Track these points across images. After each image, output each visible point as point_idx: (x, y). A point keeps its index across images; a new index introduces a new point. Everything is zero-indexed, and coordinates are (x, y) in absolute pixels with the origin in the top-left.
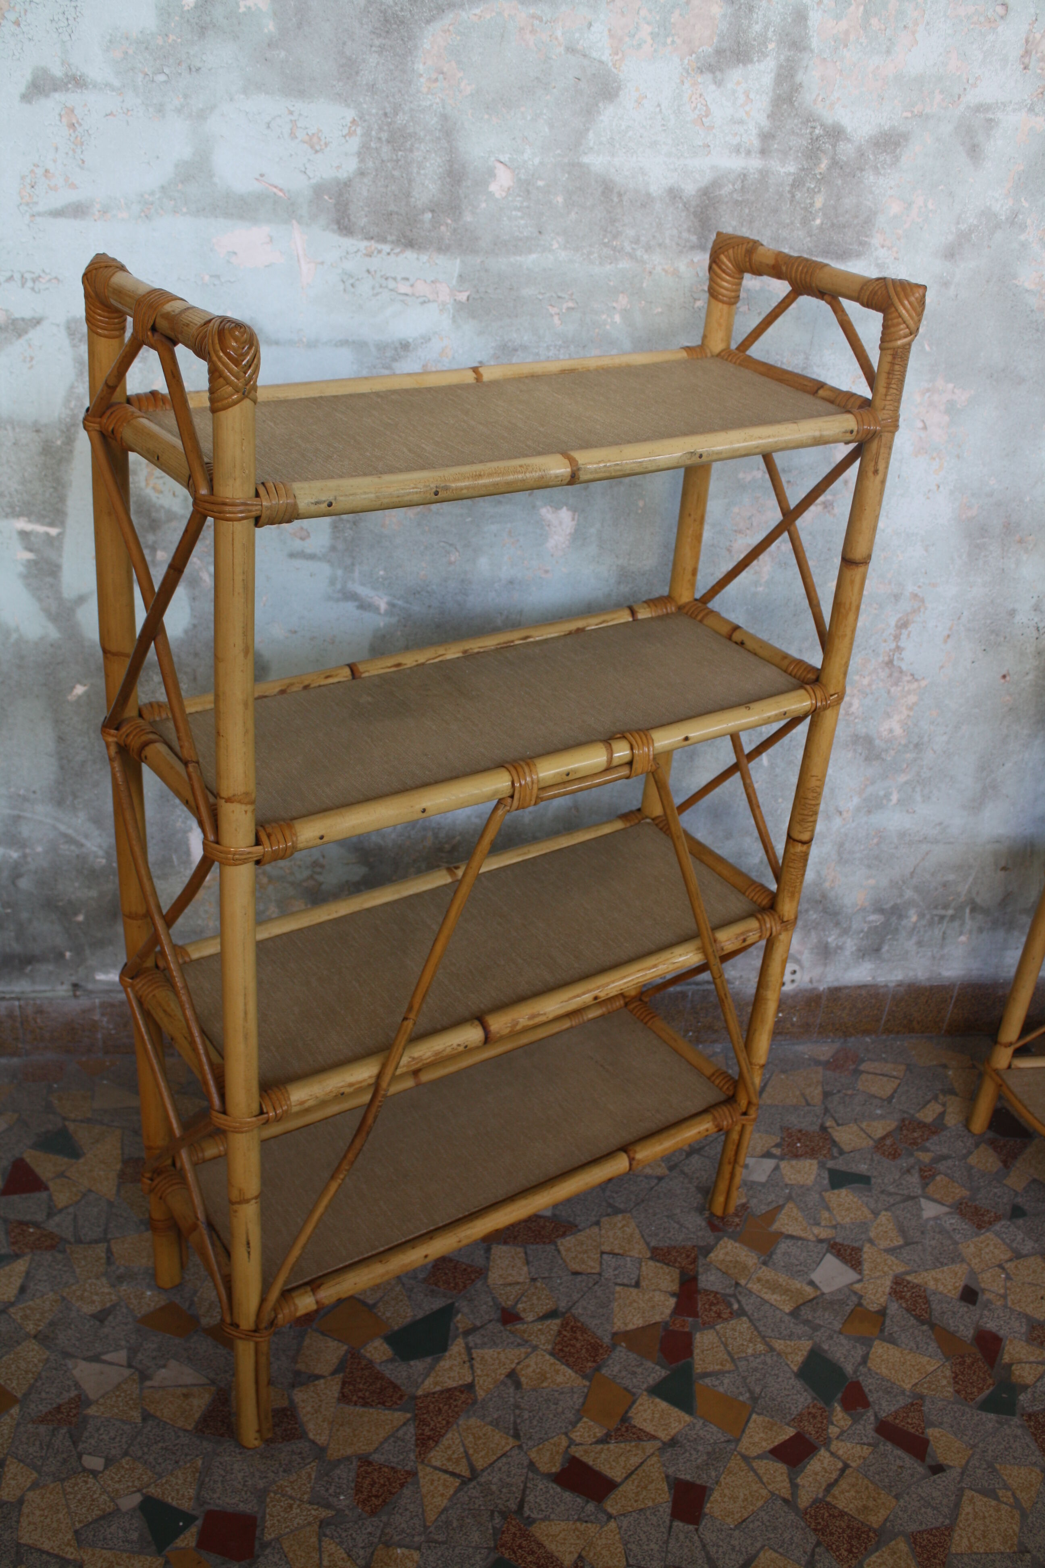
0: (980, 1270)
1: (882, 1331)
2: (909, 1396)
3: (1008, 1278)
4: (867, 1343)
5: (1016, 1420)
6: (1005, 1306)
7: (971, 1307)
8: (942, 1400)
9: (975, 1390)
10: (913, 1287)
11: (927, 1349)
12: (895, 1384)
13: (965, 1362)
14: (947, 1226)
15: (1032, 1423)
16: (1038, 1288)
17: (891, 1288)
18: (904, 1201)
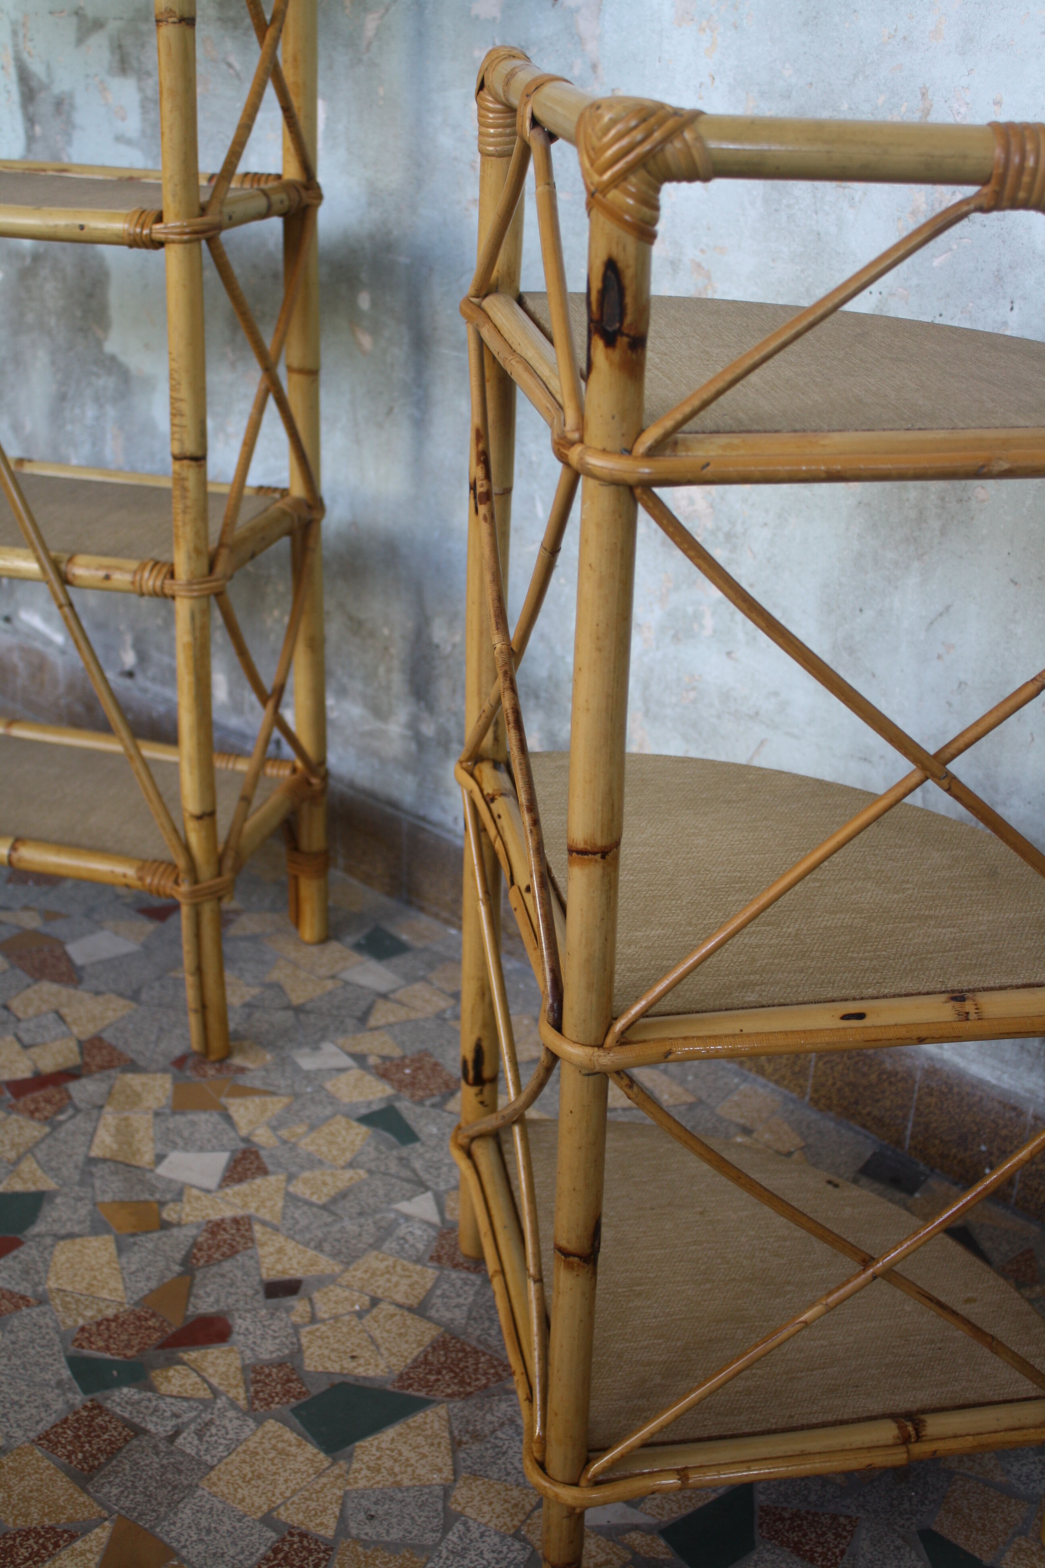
0: (344, 1283)
1: (133, 1235)
2: (35, 1291)
3: (360, 1315)
4: (98, 1227)
5: (78, 1398)
6: (296, 1327)
7: (261, 1296)
8: (56, 1321)
9: (101, 1344)
10: (243, 1236)
11: (140, 1282)
12: (47, 1272)
13: (146, 1319)
14: (402, 1231)
15: (85, 1414)
16: (372, 1347)
17: (223, 1220)
18: (408, 1181)
